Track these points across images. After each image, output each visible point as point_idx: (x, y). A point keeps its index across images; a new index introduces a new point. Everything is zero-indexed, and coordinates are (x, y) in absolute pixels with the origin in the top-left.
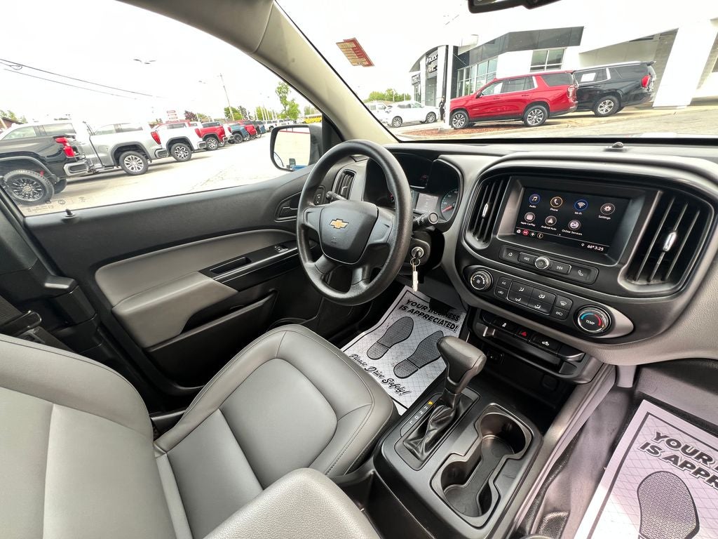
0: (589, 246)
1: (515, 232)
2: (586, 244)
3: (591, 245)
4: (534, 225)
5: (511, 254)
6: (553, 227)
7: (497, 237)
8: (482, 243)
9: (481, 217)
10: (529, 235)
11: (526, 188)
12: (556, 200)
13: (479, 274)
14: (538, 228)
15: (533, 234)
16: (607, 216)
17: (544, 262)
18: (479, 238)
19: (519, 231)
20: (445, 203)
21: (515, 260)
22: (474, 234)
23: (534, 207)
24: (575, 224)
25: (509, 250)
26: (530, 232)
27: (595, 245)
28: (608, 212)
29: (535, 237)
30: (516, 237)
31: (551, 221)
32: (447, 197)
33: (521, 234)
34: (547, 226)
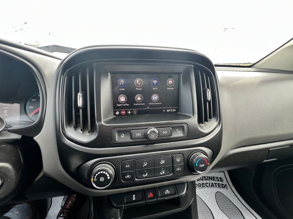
0: (168, 111)
1: (115, 114)
2: (166, 110)
3: (168, 109)
4: (128, 105)
5: (123, 136)
6: (142, 103)
7: (103, 123)
8: (87, 134)
9: (77, 109)
10: (127, 114)
11: (111, 73)
12: (138, 81)
13: (100, 171)
14: (132, 106)
15: (129, 112)
16: (171, 87)
17: (154, 132)
18: (83, 130)
19: (117, 113)
20: (31, 107)
21: (128, 139)
22: (76, 128)
23: (123, 89)
24: (155, 97)
25: (120, 132)
26: (126, 111)
27: (171, 109)
28: (171, 85)
29: (132, 114)
30: (118, 118)
31: (139, 99)
32: (31, 101)
33: (120, 115)
34: (138, 103)
